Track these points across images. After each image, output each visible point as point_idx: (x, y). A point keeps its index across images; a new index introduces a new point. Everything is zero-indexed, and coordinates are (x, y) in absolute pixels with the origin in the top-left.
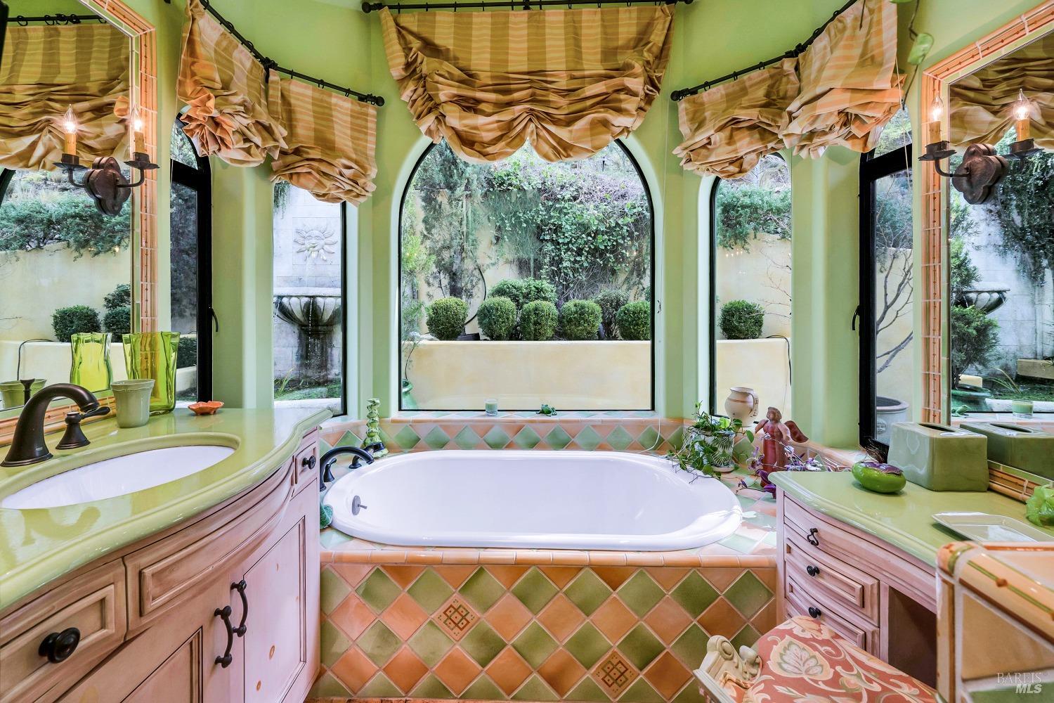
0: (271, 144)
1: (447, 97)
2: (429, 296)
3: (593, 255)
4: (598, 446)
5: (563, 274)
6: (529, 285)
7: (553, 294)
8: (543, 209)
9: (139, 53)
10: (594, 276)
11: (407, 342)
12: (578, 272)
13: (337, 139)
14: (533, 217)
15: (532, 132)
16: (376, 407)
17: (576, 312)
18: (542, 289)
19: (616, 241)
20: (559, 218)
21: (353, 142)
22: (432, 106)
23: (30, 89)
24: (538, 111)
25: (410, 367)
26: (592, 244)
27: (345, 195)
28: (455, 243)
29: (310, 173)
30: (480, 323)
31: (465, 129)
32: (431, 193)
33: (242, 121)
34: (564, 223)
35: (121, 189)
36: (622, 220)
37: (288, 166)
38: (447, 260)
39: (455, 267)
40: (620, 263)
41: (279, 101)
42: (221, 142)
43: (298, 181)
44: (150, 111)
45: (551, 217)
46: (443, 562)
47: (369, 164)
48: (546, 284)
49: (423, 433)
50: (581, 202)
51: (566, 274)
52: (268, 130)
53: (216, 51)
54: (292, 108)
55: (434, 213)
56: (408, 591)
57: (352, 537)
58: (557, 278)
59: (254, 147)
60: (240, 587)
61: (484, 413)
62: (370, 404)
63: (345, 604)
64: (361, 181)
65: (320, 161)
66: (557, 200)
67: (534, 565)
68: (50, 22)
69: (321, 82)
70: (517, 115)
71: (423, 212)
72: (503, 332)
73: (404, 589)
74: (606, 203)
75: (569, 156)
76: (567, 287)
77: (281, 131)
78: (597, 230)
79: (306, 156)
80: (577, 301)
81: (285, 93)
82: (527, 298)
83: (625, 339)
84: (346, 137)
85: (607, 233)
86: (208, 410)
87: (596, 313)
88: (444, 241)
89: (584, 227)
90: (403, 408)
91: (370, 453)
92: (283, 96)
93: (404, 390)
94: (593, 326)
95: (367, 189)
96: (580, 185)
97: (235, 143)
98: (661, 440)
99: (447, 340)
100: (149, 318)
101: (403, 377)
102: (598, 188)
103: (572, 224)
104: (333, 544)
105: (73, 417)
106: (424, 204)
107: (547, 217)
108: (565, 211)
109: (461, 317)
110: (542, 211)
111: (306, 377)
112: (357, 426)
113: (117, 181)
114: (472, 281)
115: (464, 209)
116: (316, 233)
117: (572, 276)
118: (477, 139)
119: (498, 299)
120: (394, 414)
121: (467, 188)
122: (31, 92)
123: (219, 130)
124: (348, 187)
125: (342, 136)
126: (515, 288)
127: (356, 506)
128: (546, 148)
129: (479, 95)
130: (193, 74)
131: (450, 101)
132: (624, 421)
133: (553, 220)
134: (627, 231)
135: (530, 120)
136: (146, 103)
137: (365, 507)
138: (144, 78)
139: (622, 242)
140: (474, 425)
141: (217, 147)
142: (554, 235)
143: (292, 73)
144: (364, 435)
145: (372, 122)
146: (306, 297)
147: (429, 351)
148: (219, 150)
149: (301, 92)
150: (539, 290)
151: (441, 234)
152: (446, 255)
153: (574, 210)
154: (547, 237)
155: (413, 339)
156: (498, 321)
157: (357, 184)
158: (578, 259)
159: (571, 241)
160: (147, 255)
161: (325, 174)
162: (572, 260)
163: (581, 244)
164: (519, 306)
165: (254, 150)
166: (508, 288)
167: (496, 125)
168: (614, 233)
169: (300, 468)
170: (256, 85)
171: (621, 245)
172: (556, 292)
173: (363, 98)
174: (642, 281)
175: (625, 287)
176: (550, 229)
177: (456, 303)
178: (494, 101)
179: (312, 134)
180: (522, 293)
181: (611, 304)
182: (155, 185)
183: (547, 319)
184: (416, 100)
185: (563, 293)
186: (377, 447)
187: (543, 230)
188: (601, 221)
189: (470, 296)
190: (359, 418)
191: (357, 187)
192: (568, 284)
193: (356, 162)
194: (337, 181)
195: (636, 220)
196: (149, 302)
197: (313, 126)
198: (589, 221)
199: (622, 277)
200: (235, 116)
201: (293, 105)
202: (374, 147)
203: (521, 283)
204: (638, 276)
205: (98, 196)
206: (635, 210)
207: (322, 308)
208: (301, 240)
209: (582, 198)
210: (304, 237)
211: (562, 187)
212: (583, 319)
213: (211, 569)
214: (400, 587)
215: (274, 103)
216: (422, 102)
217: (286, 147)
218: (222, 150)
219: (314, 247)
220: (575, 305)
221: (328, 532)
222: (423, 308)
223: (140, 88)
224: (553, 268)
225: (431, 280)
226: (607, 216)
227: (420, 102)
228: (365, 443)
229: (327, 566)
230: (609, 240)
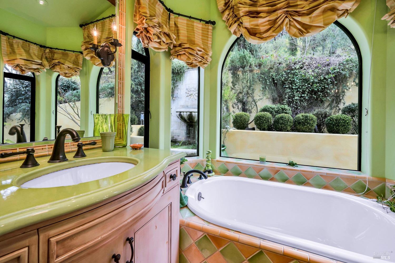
0: (170, 41)
1: (244, 13)
2: (234, 112)
3: (311, 94)
4: (324, 186)
5: (295, 103)
6: (278, 107)
7: (290, 111)
8: (285, 74)
9: (119, 3)
10: (311, 103)
11: (224, 130)
12: (303, 101)
13: (196, 40)
14: (280, 78)
15: (287, 23)
16: (210, 154)
17: (303, 119)
18: (285, 109)
19: (324, 86)
20: (293, 78)
21: (202, 41)
22: (237, 18)
23: (105, 40)
24: (291, 11)
25: (225, 139)
26: (310, 88)
27: (199, 63)
28: (245, 90)
29: (184, 54)
30: (255, 123)
31: (252, 27)
32: (235, 71)
33: (156, 30)
34: (295, 79)
35: (110, 56)
36: (327, 76)
37: (177, 51)
38: (241, 97)
39: (244, 100)
40: (326, 97)
41: (174, 26)
42: (149, 39)
43: (180, 58)
44: (123, 27)
45: (289, 77)
46: (239, 241)
47: (209, 50)
48: (286, 107)
49: (230, 167)
50: (305, 69)
51: (296, 103)
52: (168, 35)
53: (149, 4)
54: (179, 28)
55: (236, 79)
56: (221, 251)
57: (195, 215)
58: (292, 104)
59: (162, 41)
60: (130, 240)
61: (259, 162)
62: (208, 152)
63: (190, 248)
64: (205, 57)
65: (189, 48)
66: (292, 70)
67: (296, 259)
68: (110, 18)
69: (190, 17)
70: (279, 15)
71: (232, 79)
72: (266, 127)
73: (218, 249)
74: (318, 69)
75: (308, 32)
76: (297, 108)
77: (173, 36)
78: (313, 82)
79: (183, 47)
80: (303, 114)
81: (176, 23)
82: (277, 113)
83: (330, 133)
84: (199, 39)
85: (318, 83)
86: (136, 147)
87: (314, 119)
88: (240, 90)
89: (306, 80)
90: (222, 156)
91: (207, 174)
92: (175, 24)
93: (222, 149)
94: (312, 126)
95: (208, 61)
96: (304, 62)
97: (154, 39)
98: (369, 189)
99: (241, 129)
100: (121, 109)
101: (222, 143)
102: (314, 62)
103: (300, 80)
104: (186, 216)
105: (80, 144)
106: (232, 75)
107: (287, 77)
108: (296, 74)
109: (247, 121)
110: (285, 75)
111: (189, 141)
112: (202, 161)
113: (108, 52)
114: (252, 106)
115: (249, 76)
116: (193, 89)
117: (299, 103)
118: (257, 32)
119: (263, 113)
120: (218, 158)
121: (250, 67)
122: (105, 41)
123: (148, 34)
124: (200, 60)
125: (198, 39)
126: (271, 108)
127: (200, 197)
128: (295, 30)
129: (259, 9)
130: (139, 11)
131: (245, 15)
132: (341, 175)
133: (290, 79)
134: (330, 81)
135: (286, 17)
136: (121, 23)
137: (203, 198)
138: (121, 13)
139: (328, 87)
140: (254, 167)
141: (148, 42)
142: (291, 85)
143: (179, 15)
144: (205, 166)
145: (210, 32)
146: (189, 112)
147: (233, 134)
148: (149, 43)
149: (182, 22)
150: (283, 109)
151: (238, 87)
152: (241, 96)
153: (301, 73)
154: (287, 86)
155: (227, 128)
156: (264, 122)
157: (204, 58)
158: (303, 95)
159: (299, 88)
160: (121, 84)
161: (190, 54)
162: (300, 96)
163: (304, 88)
164: (274, 116)
165: (162, 43)
166: (268, 108)
167: (267, 23)
168: (323, 83)
169: (168, 179)
170: (164, 19)
171: (327, 88)
172: (291, 110)
173: (207, 22)
174: (339, 105)
175: (329, 108)
176: (289, 82)
177: (245, 114)
178: (267, 11)
179: (186, 38)
180: (275, 111)
181: (322, 116)
182: (124, 56)
183: (287, 122)
184: (229, 19)
185: (295, 111)
186: (209, 172)
187: (285, 83)
188: (316, 77)
189: (251, 112)
190: (203, 158)
191: (204, 59)
192: (297, 107)
193: (203, 49)
194: (195, 57)
195: (336, 76)
196: (121, 103)
197: (187, 35)
198: (309, 78)
199: (326, 104)
200: (154, 28)
201: (179, 27)
202: (211, 43)
203: (274, 106)
204: (336, 103)
205: (102, 58)
206: (335, 71)
207: (194, 116)
208: (188, 92)
209: (305, 67)
210: (189, 91)
211: (295, 64)
212: (306, 122)
213: (100, 238)
214: (217, 249)
215: (172, 26)
216: (232, 19)
217: (175, 43)
218: (150, 43)
219: (192, 94)
220: (302, 116)
221: (185, 210)
222: (231, 115)
223: (119, 17)
224: (290, 100)
225: (234, 106)
226: (319, 75)
227: (231, 19)
228: (205, 169)
229: (183, 227)
230: (320, 86)
